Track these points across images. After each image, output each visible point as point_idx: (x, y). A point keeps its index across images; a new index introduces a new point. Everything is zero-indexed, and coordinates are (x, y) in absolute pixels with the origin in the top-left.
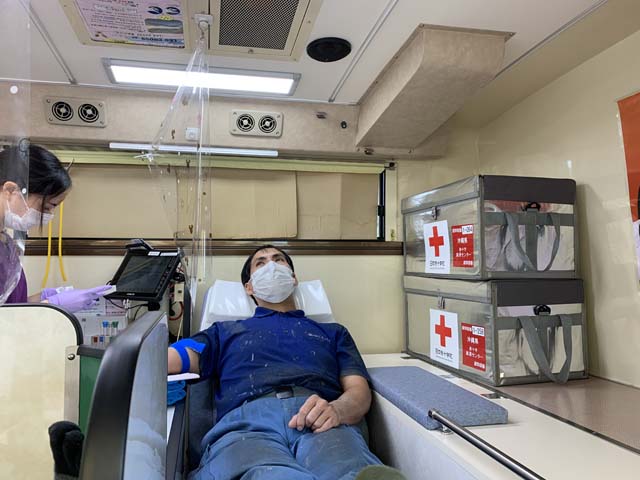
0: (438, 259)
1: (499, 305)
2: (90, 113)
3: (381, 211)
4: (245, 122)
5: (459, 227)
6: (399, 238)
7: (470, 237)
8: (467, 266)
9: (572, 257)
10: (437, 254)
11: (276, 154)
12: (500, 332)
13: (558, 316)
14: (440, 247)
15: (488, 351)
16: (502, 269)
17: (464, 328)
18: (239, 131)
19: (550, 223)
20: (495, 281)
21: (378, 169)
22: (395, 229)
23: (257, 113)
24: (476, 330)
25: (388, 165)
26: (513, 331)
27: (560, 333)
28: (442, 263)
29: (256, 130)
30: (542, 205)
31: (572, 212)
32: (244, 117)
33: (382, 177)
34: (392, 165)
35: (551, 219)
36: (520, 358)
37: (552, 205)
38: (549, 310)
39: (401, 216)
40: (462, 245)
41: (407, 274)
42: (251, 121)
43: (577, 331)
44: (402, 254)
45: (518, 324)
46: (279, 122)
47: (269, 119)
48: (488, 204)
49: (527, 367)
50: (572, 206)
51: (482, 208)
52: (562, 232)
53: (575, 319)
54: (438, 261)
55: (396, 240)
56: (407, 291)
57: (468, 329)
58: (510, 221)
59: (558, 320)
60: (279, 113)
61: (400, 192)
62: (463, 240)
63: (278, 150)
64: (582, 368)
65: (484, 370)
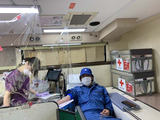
1: (135, 79)
2: (38, 39)
3: (105, 54)
4: (73, 38)
5: (126, 61)
6: (110, 60)
7: (128, 63)
9: (152, 66)
11: (80, 44)
12: (136, 85)
13: (149, 80)
14: (120, 64)
15: (133, 89)
16: (136, 71)
17: (127, 83)
18: (72, 40)
19: (147, 59)
20: (134, 73)
21: (104, 45)
22: (109, 58)
23: (76, 36)
24: (130, 84)
25: (106, 43)
26: (139, 84)
27: (149, 84)
28: (121, 68)
29: (76, 39)
30: (145, 55)
31: (151, 56)
32: (73, 37)
33: (105, 46)
34: (107, 43)
35: (147, 58)
36: (140, 90)
37: (147, 55)
38: (147, 79)
39: (110, 55)
40: (126, 65)
41: (112, 69)
42: (75, 37)
43: (153, 83)
44: (110, 64)
45: (140, 83)
46: (81, 37)
47: (79, 36)
48: (132, 56)
49: (142, 92)
50: (151, 55)
51: (131, 57)
52: (149, 61)
53: (152, 80)
54: (120, 67)
55: (109, 61)
56: (112, 73)
58: (137, 60)
59: (149, 81)
60: (81, 35)
61: (109, 50)
62: (127, 64)
63: (81, 43)
64: (154, 91)
65: (132, 93)
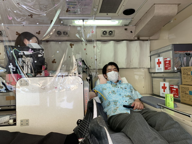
0: (159, 68)
8: (169, 69)
10: (159, 67)
14: (160, 64)
17: (171, 86)
18: (103, 35)
24: (175, 87)
42: (106, 32)
46: (114, 32)
47: (111, 31)
57: (172, 86)
60: (113, 30)
